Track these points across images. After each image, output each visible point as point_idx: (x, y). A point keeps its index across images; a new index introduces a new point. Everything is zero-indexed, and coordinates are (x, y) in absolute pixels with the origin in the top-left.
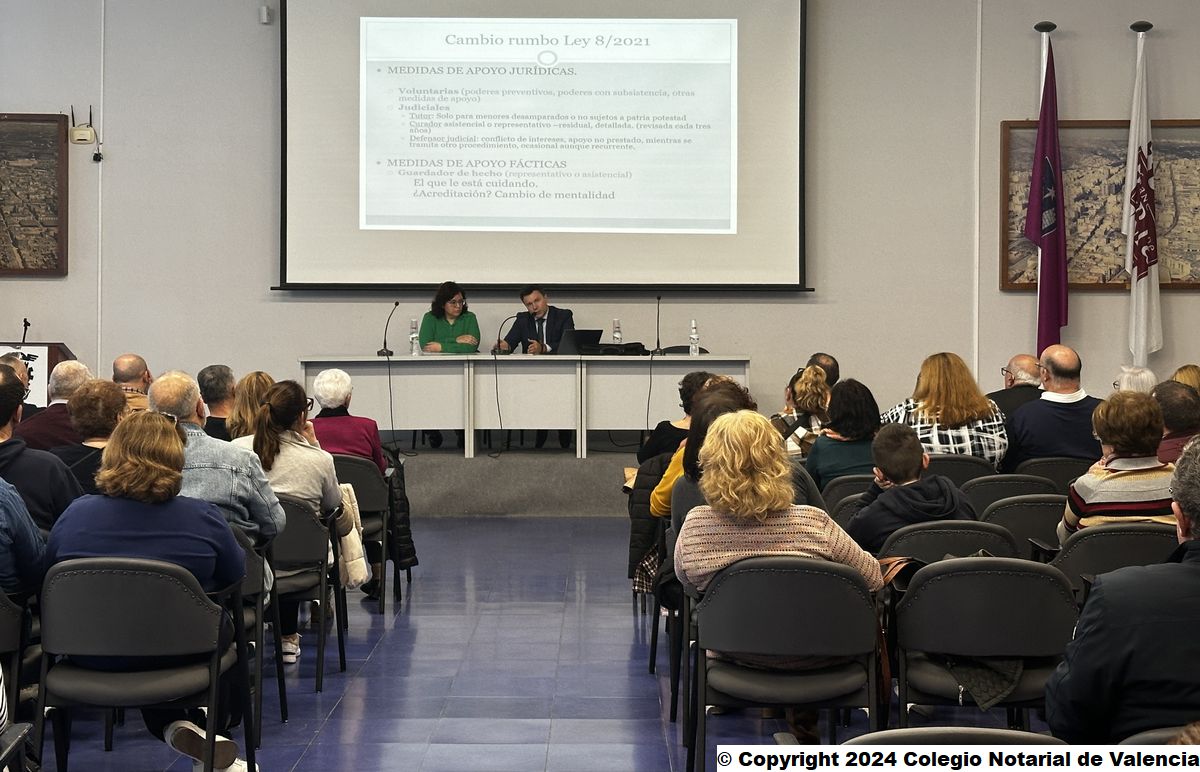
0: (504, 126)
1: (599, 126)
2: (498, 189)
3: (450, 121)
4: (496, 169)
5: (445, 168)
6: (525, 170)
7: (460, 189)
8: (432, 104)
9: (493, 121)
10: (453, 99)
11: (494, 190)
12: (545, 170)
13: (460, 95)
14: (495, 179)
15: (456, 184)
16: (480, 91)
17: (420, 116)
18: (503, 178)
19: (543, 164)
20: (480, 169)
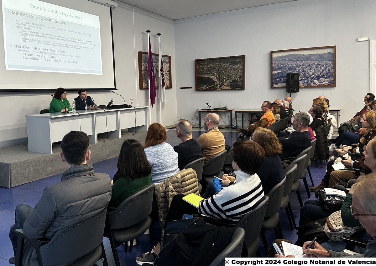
0: (48, 38)
1: (72, 41)
2: (48, 58)
3: (32, 34)
4: (47, 52)
5: (32, 50)
6: (54, 53)
7: (37, 57)
8: (27, 27)
9: (45, 36)
10: (33, 27)
11: (47, 58)
12: (60, 53)
13: (35, 25)
14: (47, 55)
15: (35, 55)
16: (41, 25)
17: (23, 31)
18: (49, 55)
19: (59, 51)
20: (42, 51)
